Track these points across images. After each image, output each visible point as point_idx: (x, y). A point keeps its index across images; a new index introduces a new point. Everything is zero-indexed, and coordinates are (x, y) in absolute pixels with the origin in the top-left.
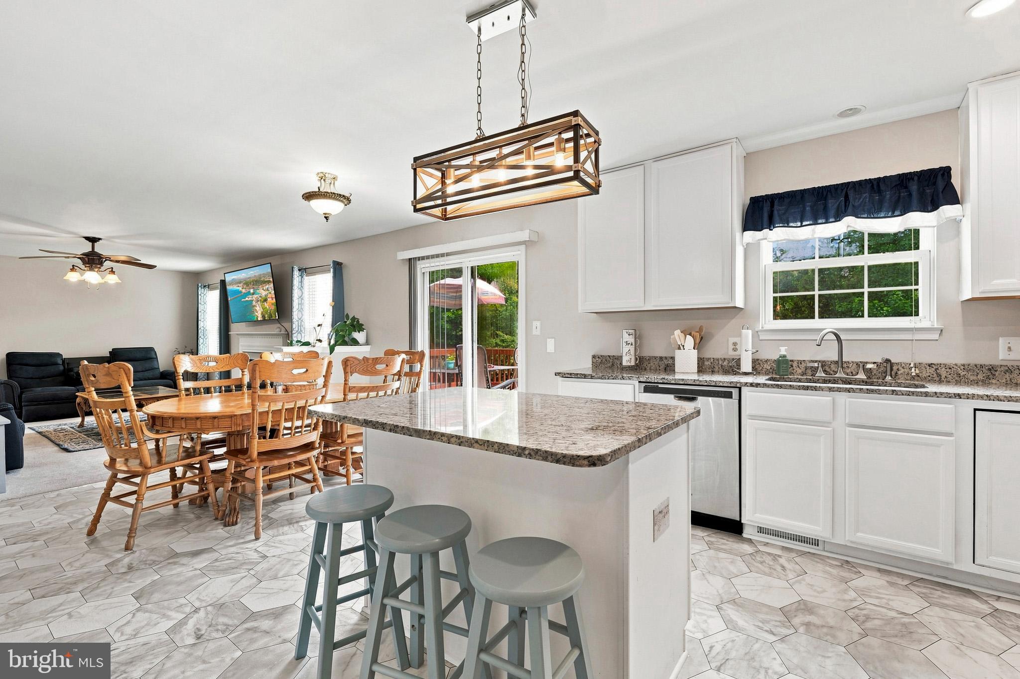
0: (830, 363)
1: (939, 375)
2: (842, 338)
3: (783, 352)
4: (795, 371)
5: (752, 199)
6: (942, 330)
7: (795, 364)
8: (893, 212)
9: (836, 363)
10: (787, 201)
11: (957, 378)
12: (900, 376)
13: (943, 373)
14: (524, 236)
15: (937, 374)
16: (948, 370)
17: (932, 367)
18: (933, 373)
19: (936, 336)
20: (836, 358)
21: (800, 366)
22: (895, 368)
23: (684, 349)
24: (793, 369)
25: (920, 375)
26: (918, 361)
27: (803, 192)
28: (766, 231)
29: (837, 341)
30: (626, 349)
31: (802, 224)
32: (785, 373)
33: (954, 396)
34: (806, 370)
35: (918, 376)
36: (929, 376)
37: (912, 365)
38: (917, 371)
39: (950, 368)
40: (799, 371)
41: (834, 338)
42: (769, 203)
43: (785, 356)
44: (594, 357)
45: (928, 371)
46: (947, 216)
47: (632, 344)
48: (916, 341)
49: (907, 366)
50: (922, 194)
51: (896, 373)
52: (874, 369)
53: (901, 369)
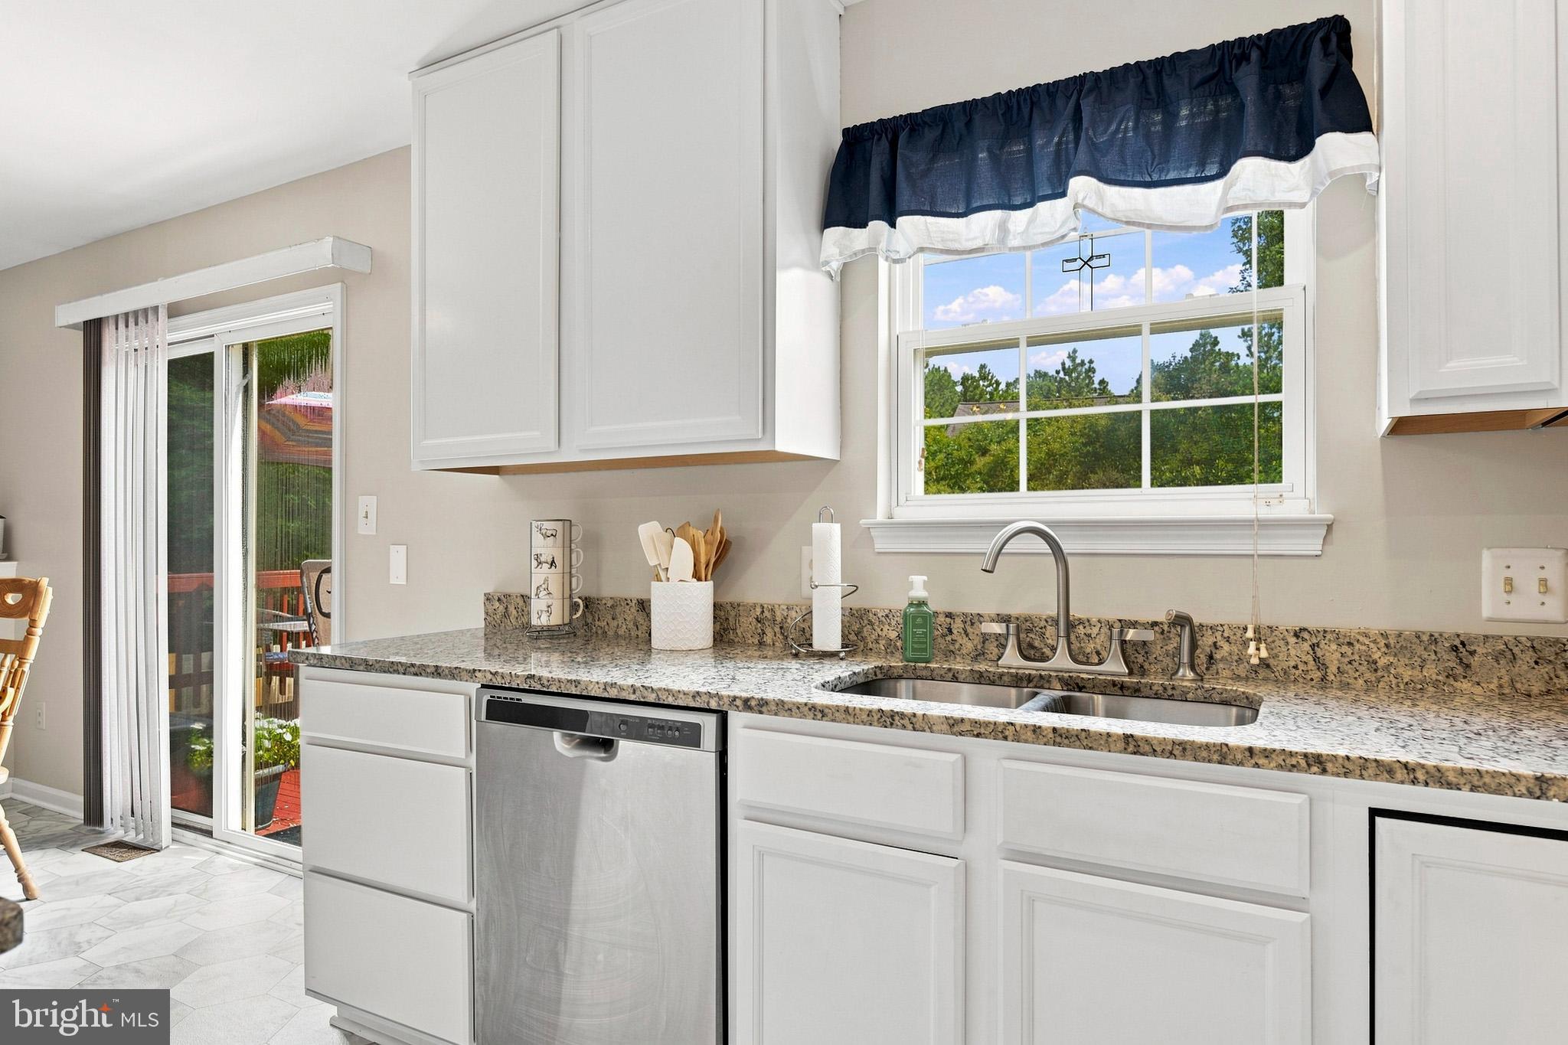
0: (1043, 623)
1: (1320, 664)
2: (1066, 547)
3: (919, 593)
4: (957, 646)
5: (846, 132)
6: (1330, 527)
7: (957, 626)
8: (1202, 165)
9: (1056, 622)
10: (930, 135)
11: (1368, 675)
12: (1221, 665)
13: (1331, 653)
14: (320, 254)
15: (1316, 659)
16: (1345, 649)
17: (1304, 640)
18: (1304, 658)
19: (1314, 546)
20: (1052, 610)
21: (969, 630)
22: (1206, 641)
23: (668, 580)
24: (954, 641)
25: (1272, 662)
26: (1266, 620)
27: (970, 108)
28: (877, 226)
29: (1053, 558)
30: (541, 574)
31: (968, 202)
32: (918, 655)
33: (1303, 763)
34: (984, 643)
35: (1268, 666)
36: (1296, 667)
37: (1250, 634)
38: (1264, 654)
39: (1350, 644)
40: (969, 646)
41: (1043, 547)
42: (885, 144)
43: (922, 603)
44: (488, 598)
45: (1293, 652)
46: (1334, 168)
47: (553, 562)
48: (1262, 560)
49: (1239, 635)
50: (1271, 105)
51: (1211, 657)
52: (1153, 643)
53: (1222, 643)
